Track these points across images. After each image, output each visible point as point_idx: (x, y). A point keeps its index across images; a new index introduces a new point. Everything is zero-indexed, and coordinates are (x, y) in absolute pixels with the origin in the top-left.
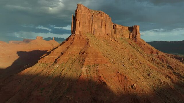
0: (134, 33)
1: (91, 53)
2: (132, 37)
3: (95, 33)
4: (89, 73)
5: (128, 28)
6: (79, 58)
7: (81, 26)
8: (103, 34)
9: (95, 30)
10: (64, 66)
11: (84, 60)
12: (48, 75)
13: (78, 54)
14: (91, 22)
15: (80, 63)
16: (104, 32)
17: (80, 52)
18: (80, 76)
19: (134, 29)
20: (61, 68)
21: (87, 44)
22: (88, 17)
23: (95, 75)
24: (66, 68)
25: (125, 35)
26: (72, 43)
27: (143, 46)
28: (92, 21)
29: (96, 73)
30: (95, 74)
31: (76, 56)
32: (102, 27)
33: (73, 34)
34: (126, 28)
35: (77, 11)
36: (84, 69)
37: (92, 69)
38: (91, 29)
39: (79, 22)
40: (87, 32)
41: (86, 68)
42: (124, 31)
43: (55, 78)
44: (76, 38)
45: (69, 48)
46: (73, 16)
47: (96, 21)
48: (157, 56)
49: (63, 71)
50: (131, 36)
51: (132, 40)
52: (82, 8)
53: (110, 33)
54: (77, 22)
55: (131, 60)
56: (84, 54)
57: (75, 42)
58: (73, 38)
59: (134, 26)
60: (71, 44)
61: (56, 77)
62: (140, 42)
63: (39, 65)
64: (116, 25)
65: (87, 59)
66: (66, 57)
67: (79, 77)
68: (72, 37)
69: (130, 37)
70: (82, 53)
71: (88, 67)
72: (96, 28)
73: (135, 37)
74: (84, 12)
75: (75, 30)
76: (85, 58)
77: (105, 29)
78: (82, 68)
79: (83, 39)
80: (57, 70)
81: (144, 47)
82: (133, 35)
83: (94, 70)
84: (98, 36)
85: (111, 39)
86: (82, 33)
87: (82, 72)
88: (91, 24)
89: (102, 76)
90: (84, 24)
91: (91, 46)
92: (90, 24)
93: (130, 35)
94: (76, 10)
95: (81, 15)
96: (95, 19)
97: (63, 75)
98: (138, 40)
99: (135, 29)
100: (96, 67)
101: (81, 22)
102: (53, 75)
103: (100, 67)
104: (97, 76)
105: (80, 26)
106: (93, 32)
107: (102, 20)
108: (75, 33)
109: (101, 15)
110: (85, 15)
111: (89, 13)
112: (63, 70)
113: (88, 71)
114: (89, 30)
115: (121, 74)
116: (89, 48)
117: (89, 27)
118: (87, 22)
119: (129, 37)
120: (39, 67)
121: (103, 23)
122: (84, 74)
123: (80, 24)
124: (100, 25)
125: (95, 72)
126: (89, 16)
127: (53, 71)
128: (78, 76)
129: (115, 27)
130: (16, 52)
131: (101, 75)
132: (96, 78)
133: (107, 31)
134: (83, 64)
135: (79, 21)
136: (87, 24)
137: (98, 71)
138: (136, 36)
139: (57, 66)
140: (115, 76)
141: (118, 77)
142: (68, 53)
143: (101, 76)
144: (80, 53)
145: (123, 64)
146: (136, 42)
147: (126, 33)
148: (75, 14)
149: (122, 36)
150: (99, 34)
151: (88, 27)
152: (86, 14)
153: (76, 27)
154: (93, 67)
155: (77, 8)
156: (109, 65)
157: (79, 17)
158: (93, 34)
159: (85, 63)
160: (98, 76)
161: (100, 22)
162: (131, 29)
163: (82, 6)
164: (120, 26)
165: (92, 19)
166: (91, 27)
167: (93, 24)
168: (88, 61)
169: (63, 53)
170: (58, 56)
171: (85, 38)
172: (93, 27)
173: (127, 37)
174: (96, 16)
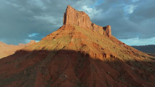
1: (77, 33)
3: (79, 25)
4: (75, 42)
5: (102, 27)
6: (69, 36)
8: (84, 26)
9: (79, 23)
10: (59, 39)
11: (72, 36)
14: (76, 17)
15: (69, 38)
16: (85, 26)
18: (70, 43)
19: (107, 28)
20: (57, 41)
21: (74, 29)
24: (61, 40)
25: (101, 32)
27: (114, 39)
28: (77, 17)
31: (67, 35)
32: (83, 22)
33: (64, 24)
37: (77, 40)
38: (76, 22)
41: (74, 40)
42: (100, 29)
47: (79, 17)
48: (123, 46)
50: (105, 33)
51: (106, 36)
53: (89, 27)
54: (67, 17)
56: (72, 33)
57: (66, 28)
58: (65, 27)
60: (63, 29)
62: (112, 37)
63: (43, 41)
66: (60, 36)
73: (108, 34)
74: (72, 11)
78: (71, 39)
79: (71, 27)
80: (55, 42)
82: (106, 32)
83: (79, 41)
84: (81, 27)
86: (70, 24)
87: (71, 41)
88: (76, 19)
90: (72, 18)
93: (104, 32)
94: (67, 9)
95: (70, 12)
96: (79, 16)
98: (110, 36)
100: (80, 39)
103: (82, 40)
104: (80, 43)
105: (69, 19)
106: (77, 24)
107: (84, 17)
108: (66, 24)
109: (83, 14)
110: (72, 13)
111: (75, 12)
112: (59, 41)
114: (75, 23)
117: (75, 21)
118: (74, 17)
119: (104, 34)
121: (84, 19)
123: (69, 17)
126: (75, 13)
127: (52, 42)
131: (83, 43)
133: (87, 25)
136: (74, 19)
139: (55, 40)
141: (94, 45)
142: (62, 34)
144: (69, 34)
146: (108, 37)
148: (66, 11)
149: (98, 32)
150: (82, 26)
152: (73, 12)
155: (67, 8)
156: (88, 39)
157: (68, 14)
161: (82, 18)
162: (105, 28)
163: (70, 7)
164: (96, 26)
165: (77, 16)
166: (76, 21)
167: (78, 19)
168: (75, 36)
169: (58, 34)
170: (55, 36)
171: (72, 26)
172: (78, 21)
173: (102, 34)
174: (80, 14)
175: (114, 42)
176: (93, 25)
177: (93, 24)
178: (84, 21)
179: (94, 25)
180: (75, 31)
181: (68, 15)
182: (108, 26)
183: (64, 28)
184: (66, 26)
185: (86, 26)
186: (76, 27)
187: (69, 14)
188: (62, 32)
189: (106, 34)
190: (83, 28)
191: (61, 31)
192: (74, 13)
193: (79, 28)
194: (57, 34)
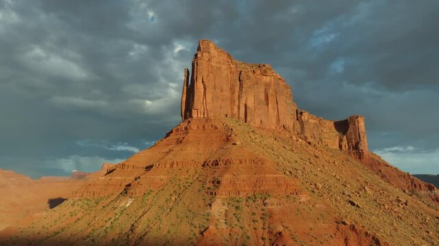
0: (353, 136)
1: (241, 162)
2: (347, 148)
3: (248, 118)
4: (236, 222)
5: (332, 124)
6: (200, 178)
7: (209, 96)
8: (271, 123)
9: (248, 111)
10: (149, 202)
11: (219, 182)
12: (90, 230)
13: (200, 166)
14: (237, 89)
15: (203, 192)
16: (275, 121)
17: (205, 162)
18: (202, 233)
19: (351, 126)
20: (138, 209)
21: (228, 139)
22: (227, 76)
23: (260, 231)
24: (155, 208)
25: (329, 142)
26: (181, 142)
27: (383, 169)
28: (241, 85)
29: (261, 222)
30: (260, 224)
31: (192, 172)
32: (268, 104)
33: (186, 118)
34: (328, 124)
35: (199, 55)
36: (218, 208)
37: (246, 209)
38: (236, 108)
39: (202, 86)
40: (226, 116)
41: (226, 207)
42: (325, 131)
43: (113, 240)
44: (194, 127)
45: (173, 153)
46: (188, 72)
47: (250, 87)
48: (431, 196)
49: (145, 218)
50: (345, 143)
51: (349, 153)
52: (212, 52)
53: (291, 126)
54: (199, 86)
55: (369, 192)
56: (217, 164)
57: (190, 136)
58: (186, 129)
59: (351, 118)
60: (179, 142)
61: (116, 238)
62: (372, 159)
63: (73, 205)
64: (301, 113)
65: (226, 178)
66: (159, 176)
67: (198, 235)
68: (185, 125)
69: (343, 146)
70: (210, 164)
71: (232, 203)
72: (250, 104)
73: (356, 147)
74: (219, 62)
75: (192, 106)
76: (221, 176)
77: (276, 113)
78: (210, 205)
79: (216, 128)
80: (124, 215)
81: (387, 172)
82: (349, 141)
83: (254, 214)
84: (259, 128)
85: (294, 138)
86: (211, 115)
87: (209, 218)
88: (237, 94)
89: (286, 234)
90: (218, 91)
91: (238, 143)
92: (234, 93)
93: (341, 140)
94: (196, 55)
95: (208, 65)
96: (247, 81)
97: (140, 229)
98: (365, 154)
99: (355, 125)
100: (259, 202)
101: (209, 85)
102: (109, 230)
103: (273, 204)
104: (267, 231)
105: (207, 95)
106: (242, 116)
107: (267, 85)
108: (191, 116)
109: (264, 73)
110: (219, 69)
111: (232, 66)
112: (144, 213)
113: (231, 215)
114: (232, 109)
115: (353, 228)
116: (235, 147)
117: (232, 102)
118: (226, 87)
119: (340, 147)
120: (72, 210)
121: (271, 92)
122: (216, 225)
123: (205, 89)
124: (262, 96)
125: (258, 218)
126: (231, 72)
127: (110, 219)
128: (197, 231)
129: (301, 117)
130: (47, 201)
131: (280, 229)
132: (263, 239)
133: (281, 116)
134: (213, 194)
135: (203, 82)
136: (227, 93)
137: (268, 216)
138: (357, 143)
139: (128, 203)
140: (333, 236)
141: (346, 240)
142: (168, 166)
143: (280, 233)
144: (203, 166)
145: (351, 200)
146: (360, 158)
147: (332, 138)
148: (193, 64)
149: (320, 143)
150: (261, 122)
151: (228, 102)
152: (224, 67)
153: (196, 98)
154: (251, 202)
155: (199, 49)
156: (303, 199)
157: (201, 73)
158: (242, 122)
159: (222, 188)
160: (270, 232)
161: (262, 89)
162: (343, 127)
163: (211, 45)
164: (312, 118)
165: (238, 83)
166: (237, 103)
167: (243, 95)
168: (233, 183)
169: (152, 166)
170: (136, 175)
171: (220, 126)
172: (243, 101)
173: (335, 147)
174: (251, 74)
175: (388, 182)
176: (299, 115)
177: (299, 111)
178: (270, 104)
179: (305, 116)
180: (234, 153)
181: (200, 81)
182: (354, 119)
183: (181, 137)
184: (194, 126)
185: (278, 120)
186: (238, 128)
187: (205, 74)
188: (170, 156)
189: (349, 148)
190: (269, 130)
191: (166, 150)
192: (226, 72)
193: (252, 134)
194: (149, 168)
